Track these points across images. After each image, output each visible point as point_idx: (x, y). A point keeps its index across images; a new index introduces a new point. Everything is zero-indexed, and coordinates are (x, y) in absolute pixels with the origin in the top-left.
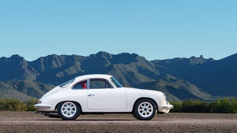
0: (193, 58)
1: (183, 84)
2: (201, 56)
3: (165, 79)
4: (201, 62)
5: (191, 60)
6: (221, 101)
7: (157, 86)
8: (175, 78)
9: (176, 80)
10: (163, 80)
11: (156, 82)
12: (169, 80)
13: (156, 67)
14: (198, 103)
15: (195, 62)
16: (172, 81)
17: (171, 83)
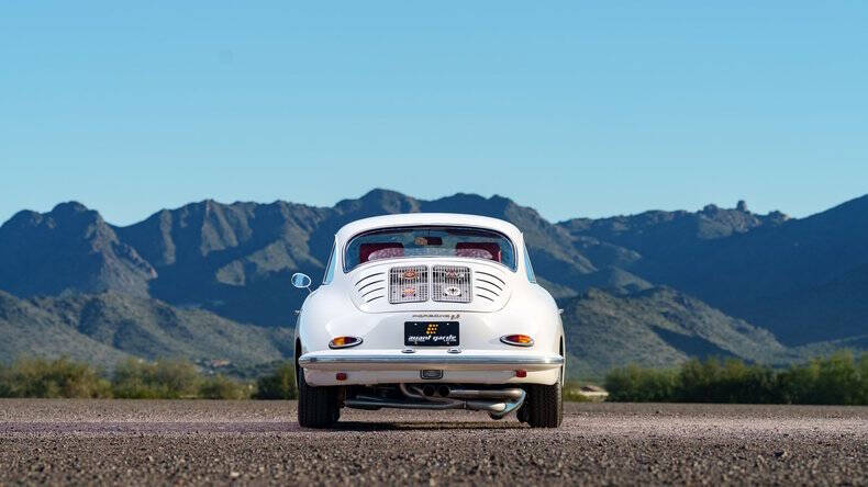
0: (711, 211)
1: (675, 305)
2: (741, 204)
3: (611, 290)
4: (742, 227)
5: (704, 217)
7: (580, 311)
8: (646, 285)
9: (648, 293)
10: (604, 290)
11: (578, 298)
12: (625, 292)
13: (577, 245)
14: (740, 370)
15: (718, 225)
16: (635, 293)
17: (633, 302)
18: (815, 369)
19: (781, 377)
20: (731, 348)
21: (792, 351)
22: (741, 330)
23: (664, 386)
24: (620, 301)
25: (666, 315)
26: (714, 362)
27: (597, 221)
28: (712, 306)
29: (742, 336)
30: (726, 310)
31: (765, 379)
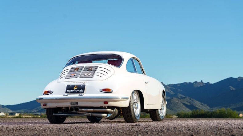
0: (196, 82)
1: (189, 100)
2: (202, 81)
3: (177, 97)
4: (202, 85)
5: (195, 83)
6: (220, 111)
7: (171, 101)
8: (184, 96)
9: (184, 98)
10: (176, 97)
11: (171, 99)
12: (180, 98)
13: (171, 89)
14: (203, 112)
15: (197, 85)
16: (182, 98)
17: (181, 99)
18: (218, 111)
19: (211, 113)
20: (200, 108)
21: (212, 109)
22: (202, 105)
23: (188, 115)
24: (179, 99)
25: (188, 102)
26: (198, 110)
27: (174, 85)
28: (197, 100)
29: (202, 106)
30: (199, 101)
31: (208, 113)
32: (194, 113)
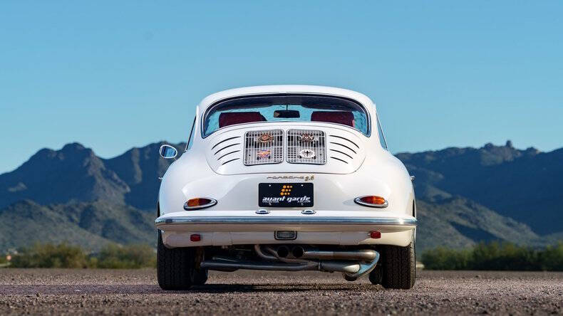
0: (489, 147)
1: (466, 208)
2: (509, 143)
4: (509, 158)
5: (485, 151)
8: (447, 195)
9: (449, 201)
12: (433, 200)
15: (493, 156)
16: (440, 201)
17: (439, 207)
19: (540, 254)
20: (503, 236)
21: (543, 239)
22: (509, 224)
23: (462, 260)
24: (428, 205)
25: (460, 215)
26: (495, 244)
27: (415, 155)
28: (491, 209)
29: (508, 228)
30: (500, 211)
31: (529, 256)
32: (479, 254)
